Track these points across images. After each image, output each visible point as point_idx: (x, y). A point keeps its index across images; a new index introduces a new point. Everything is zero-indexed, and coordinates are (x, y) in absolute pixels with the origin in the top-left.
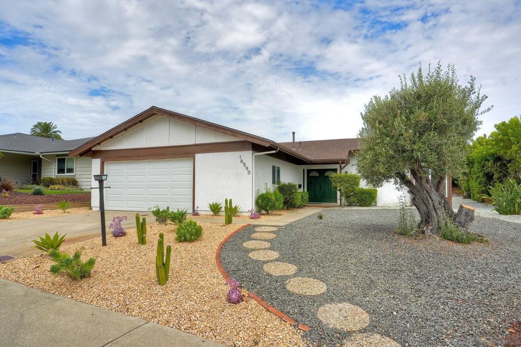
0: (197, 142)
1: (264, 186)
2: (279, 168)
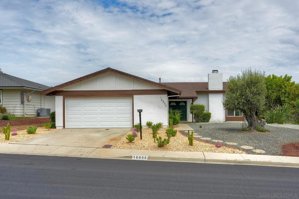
0: (135, 89)
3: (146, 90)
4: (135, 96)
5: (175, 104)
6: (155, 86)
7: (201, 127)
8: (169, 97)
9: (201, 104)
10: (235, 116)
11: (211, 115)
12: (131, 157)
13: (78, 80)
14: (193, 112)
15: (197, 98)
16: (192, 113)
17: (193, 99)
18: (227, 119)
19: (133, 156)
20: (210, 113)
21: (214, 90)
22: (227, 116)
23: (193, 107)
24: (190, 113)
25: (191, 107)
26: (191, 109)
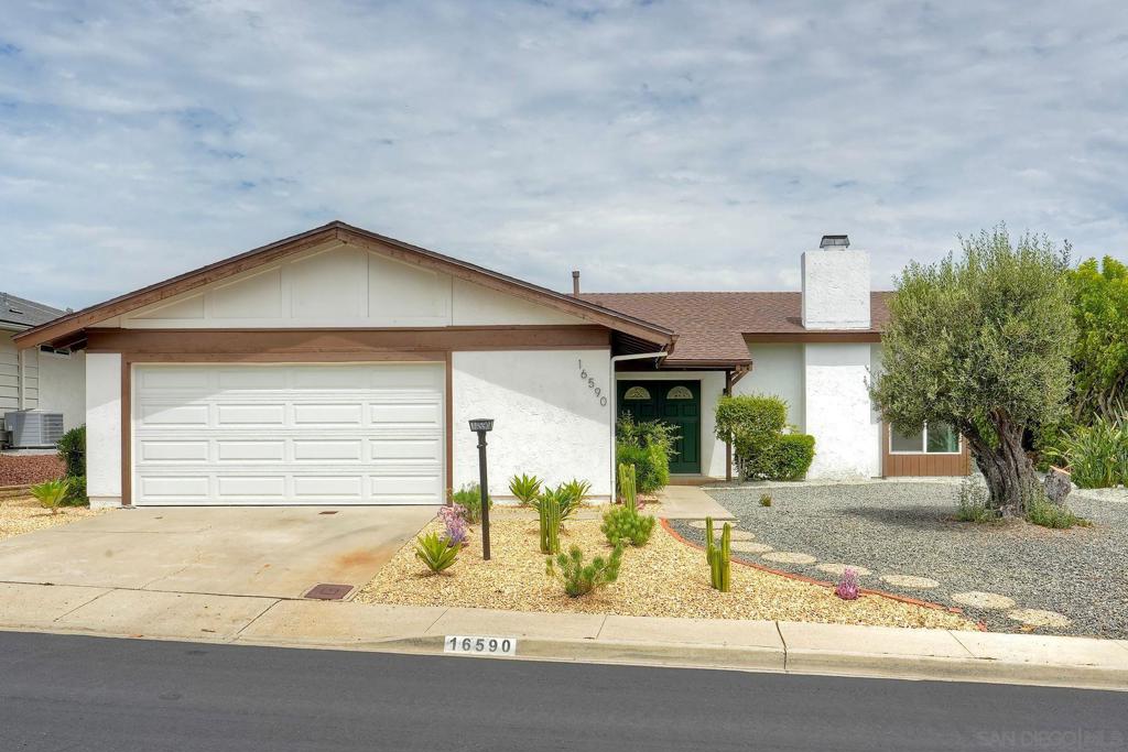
0: (457, 323)
3: (513, 328)
4: (458, 357)
5: (645, 395)
6: (556, 307)
7: (766, 503)
8: (617, 363)
9: (766, 397)
10: (925, 452)
11: (817, 449)
12: (440, 643)
13: (196, 280)
14: (728, 433)
15: (747, 365)
16: (725, 436)
17: (732, 371)
18: (890, 467)
19: (449, 638)
20: (811, 438)
21: (831, 328)
22: (891, 453)
23: (731, 407)
24: (718, 437)
25: (720, 407)
26: (724, 417)
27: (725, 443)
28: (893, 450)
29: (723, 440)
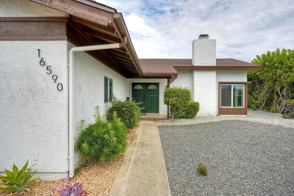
1: (93, 112)
2: (111, 80)
9: (183, 88)
10: (232, 107)
14: (168, 102)
15: (176, 76)
16: (167, 103)
17: (169, 78)
18: (221, 112)
20: (198, 103)
21: (203, 65)
22: (221, 107)
23: (170, 92)
24: (164, 104)
25: (165, 92)
26: (166, 95)
27: (167, 106)
28: (221, 106)
29: (166, 104)
